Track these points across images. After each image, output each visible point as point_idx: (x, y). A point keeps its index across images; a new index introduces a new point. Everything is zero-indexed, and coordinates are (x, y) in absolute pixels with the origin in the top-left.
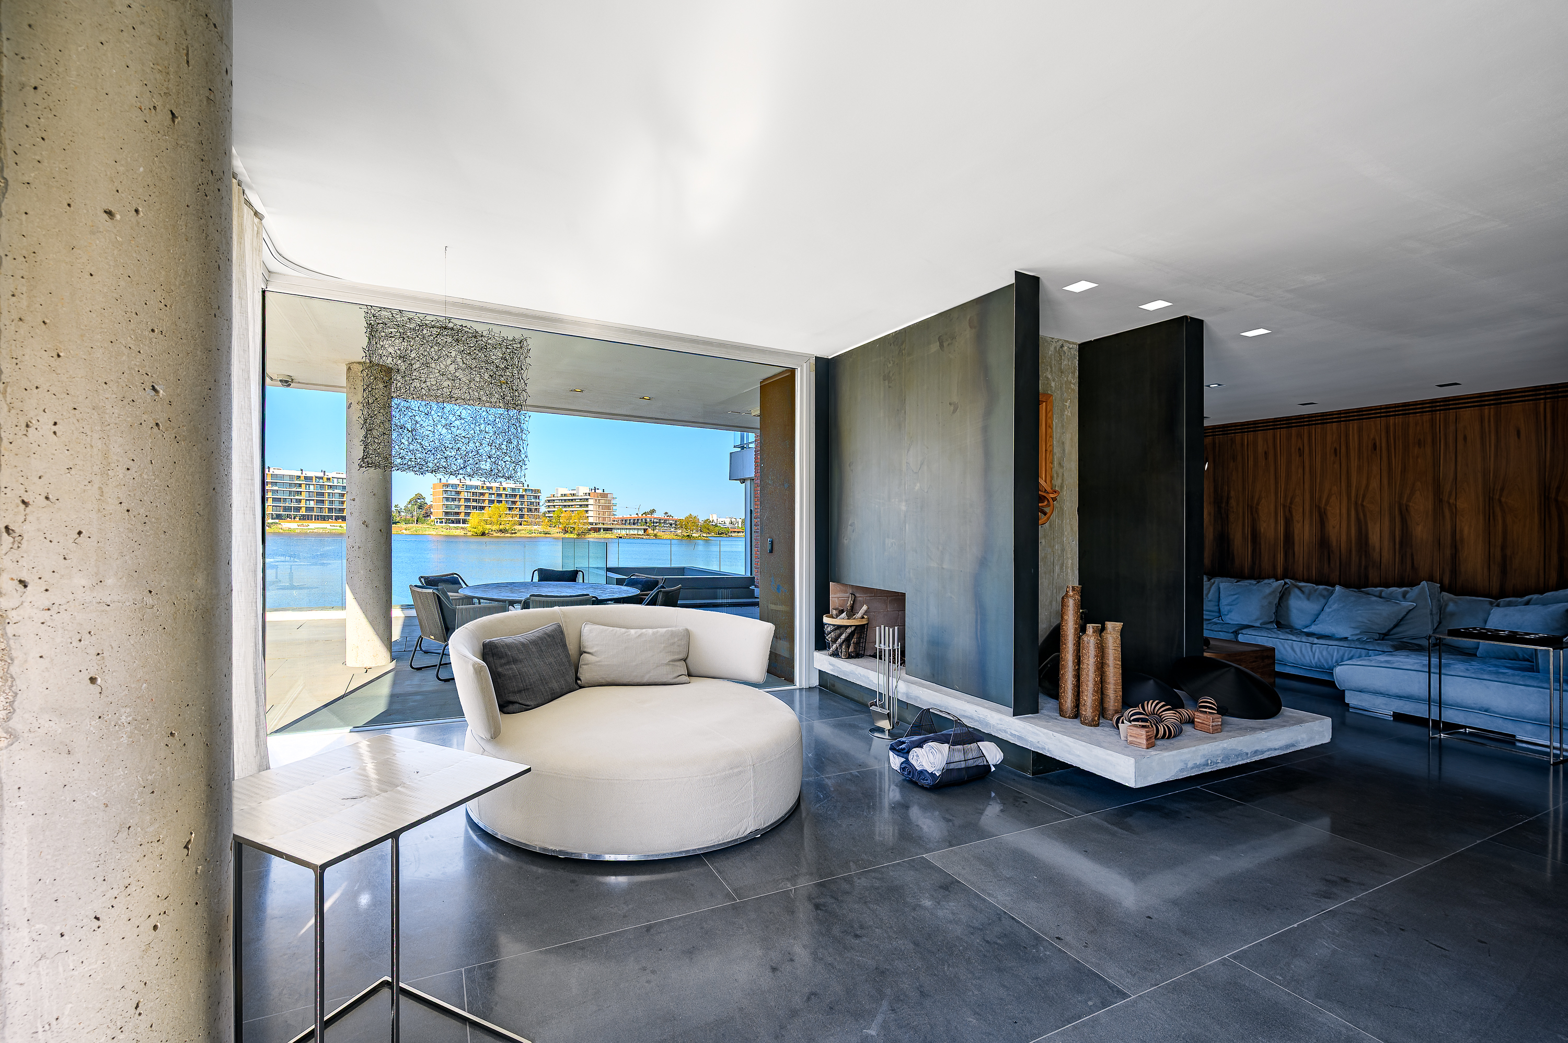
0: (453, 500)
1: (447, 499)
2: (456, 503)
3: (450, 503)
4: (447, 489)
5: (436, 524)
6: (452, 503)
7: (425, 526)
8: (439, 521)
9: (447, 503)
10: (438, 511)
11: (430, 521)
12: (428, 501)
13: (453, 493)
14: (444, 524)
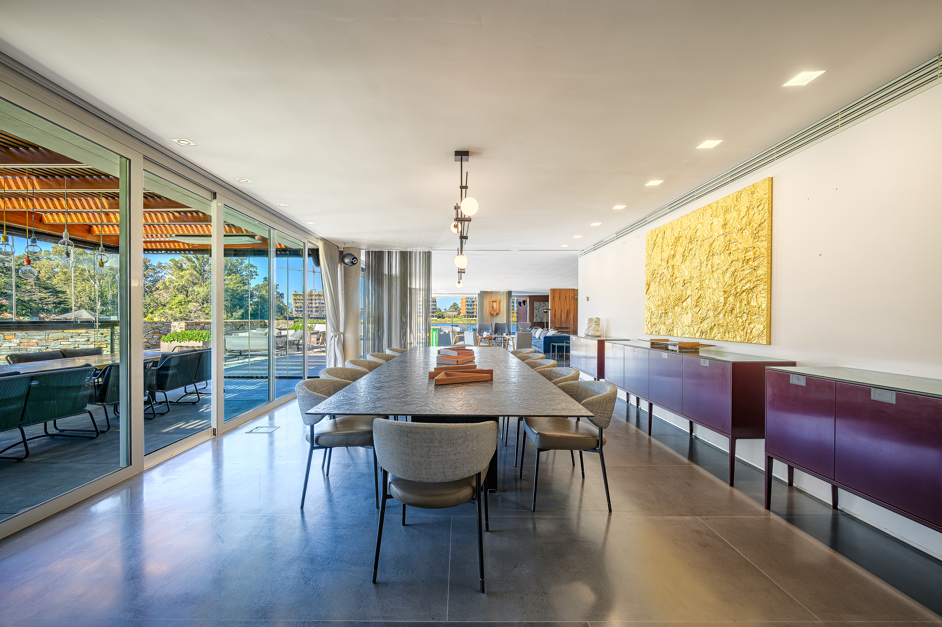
0: (471, 305)
1: (468, 305)
2: (472, 307)
3: (469, 307)
4: (468, 300)
5: (463, 318)
6: (470, 307)
7: (457, 319)
8: (464, 316)
9: (468, 307)
10: (464, 312)
11: (460, 316)
12: (459, 305)
13: (471, 302)
14: (466, 318)
